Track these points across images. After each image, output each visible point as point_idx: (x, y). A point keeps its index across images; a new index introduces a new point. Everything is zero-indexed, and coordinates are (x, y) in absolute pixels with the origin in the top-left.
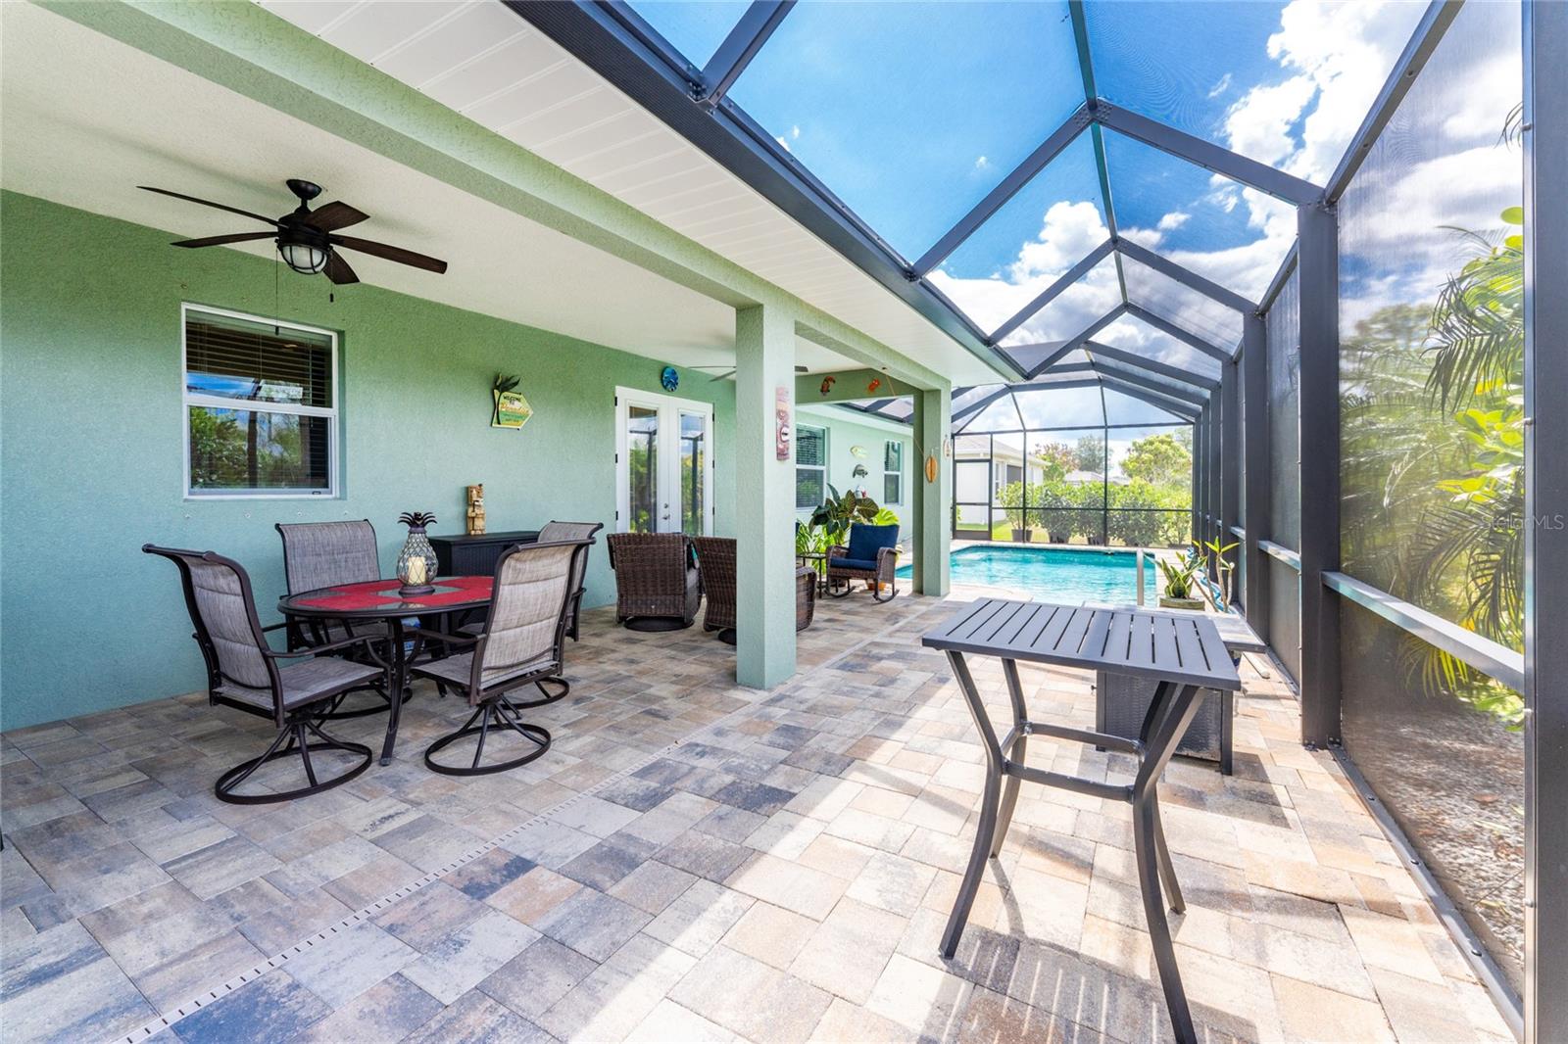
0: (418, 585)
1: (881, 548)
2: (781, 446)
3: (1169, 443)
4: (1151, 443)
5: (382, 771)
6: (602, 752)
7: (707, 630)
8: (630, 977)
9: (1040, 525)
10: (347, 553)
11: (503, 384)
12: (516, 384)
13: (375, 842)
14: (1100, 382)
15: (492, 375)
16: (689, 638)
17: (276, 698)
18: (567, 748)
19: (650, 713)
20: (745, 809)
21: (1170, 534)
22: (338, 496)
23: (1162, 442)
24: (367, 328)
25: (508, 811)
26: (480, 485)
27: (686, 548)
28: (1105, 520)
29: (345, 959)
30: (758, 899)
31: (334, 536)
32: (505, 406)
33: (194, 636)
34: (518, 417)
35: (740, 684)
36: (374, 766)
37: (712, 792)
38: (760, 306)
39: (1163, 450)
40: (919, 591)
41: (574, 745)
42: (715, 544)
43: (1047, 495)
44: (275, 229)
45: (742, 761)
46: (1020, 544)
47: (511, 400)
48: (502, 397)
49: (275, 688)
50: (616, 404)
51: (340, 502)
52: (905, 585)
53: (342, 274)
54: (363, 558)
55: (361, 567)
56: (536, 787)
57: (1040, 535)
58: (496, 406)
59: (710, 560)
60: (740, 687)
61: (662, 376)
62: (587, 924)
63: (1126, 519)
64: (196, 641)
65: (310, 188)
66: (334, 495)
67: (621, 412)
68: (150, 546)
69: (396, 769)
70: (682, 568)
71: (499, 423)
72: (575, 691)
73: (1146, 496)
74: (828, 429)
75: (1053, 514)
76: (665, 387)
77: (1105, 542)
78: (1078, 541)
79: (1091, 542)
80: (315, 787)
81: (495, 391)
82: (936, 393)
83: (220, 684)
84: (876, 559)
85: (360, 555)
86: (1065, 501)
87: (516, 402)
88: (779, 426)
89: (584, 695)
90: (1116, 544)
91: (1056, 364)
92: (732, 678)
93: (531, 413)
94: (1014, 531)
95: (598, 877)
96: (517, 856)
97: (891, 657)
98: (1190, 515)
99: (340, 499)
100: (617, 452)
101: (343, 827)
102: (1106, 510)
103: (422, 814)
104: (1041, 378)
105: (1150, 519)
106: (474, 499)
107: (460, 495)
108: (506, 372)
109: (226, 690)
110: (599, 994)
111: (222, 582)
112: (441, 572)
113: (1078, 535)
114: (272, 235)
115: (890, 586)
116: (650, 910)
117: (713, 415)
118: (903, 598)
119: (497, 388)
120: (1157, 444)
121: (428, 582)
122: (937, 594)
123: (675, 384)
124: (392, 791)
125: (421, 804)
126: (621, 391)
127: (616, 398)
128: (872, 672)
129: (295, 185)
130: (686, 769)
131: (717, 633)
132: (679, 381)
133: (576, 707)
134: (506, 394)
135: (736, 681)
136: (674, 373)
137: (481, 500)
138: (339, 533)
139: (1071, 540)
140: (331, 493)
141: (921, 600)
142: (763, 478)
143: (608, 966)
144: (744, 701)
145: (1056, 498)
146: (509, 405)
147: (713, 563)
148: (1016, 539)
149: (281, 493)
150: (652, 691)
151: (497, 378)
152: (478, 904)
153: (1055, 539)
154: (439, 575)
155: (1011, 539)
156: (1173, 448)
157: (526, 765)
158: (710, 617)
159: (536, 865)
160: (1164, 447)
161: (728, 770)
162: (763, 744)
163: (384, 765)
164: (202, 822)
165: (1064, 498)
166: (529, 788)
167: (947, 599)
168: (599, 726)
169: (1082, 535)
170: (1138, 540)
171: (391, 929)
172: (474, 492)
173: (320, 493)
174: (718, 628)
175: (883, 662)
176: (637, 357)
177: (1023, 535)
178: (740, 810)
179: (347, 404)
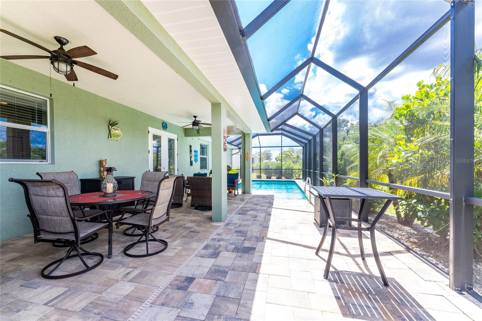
0: (111, 193)
1: (236, 180)
2: (225, 147)
3: (289, 152)
4: (285, 152)
5: (110, 260)
6: (187, 244)
7: (191, 207)
8: (252, 300)
9: (264, 174)
10: (67, 184)
11: (112, 124)
12: (117, 124)
13: (131, 281)
14: (282, 134)
15: (108, 120)
16: (185, 210)
17: (77, 235)
18: (175, 245)
19: (191, 232)
20: (245, 253)
21: (296, 176)
22: (50, 163)
23: (288, 152)
24: (62, 98)
25: (171, 265)
26: (106, 160)
27: (183, 181)
28: (281, 172)
29: (155, 317)
30: (269, 275)
31: (62, 177)
32: (113, 132)
33: (28, 216)
34: (118, 136)
35: (213, 221)
36: (105, 259)
37: (232, 250)
38: (220, 104)
39: (288, 154)
40: (244, 193)
41: (175, 243)
42: (196, 179)
43: (266, 165)
44: (49, 55)
45: (233, 241)
46: (260, 179)
47: (115, 129)
48: (112, 129)
49: (76, 232)
50: (149, 133)
51: (52, 165)
52: (240, 191)
53: (71, 77)
54: (74, 185)
55: (73, 189)
56: (174, 257)
57: (264, 177)
58: (110, 131)
59: (194, 184)
60: (214, 222)
61: (163, 125)
62: (227, 290)
63: (286, 172)
64: (29, 217)
65: (65, 41)
66: (48, 163)
67: (150, 137)
68: (12, 179)
69: (114, 259)
70: (181, 187)
71: (111, 138)
72: (160, 228)
73: (291, 165)
74: (208, 145)
75: (268, 171)
76: (164, 128)
77: (281, 178)
78: (274, 178)
79: (277, 178)
80: (88, 269)
81: (110, 126)
82: (249, 134)
83: (40, 234)
84: (234, 183)
85: (72, 184)
86: (271, 167)
87: (117, 130)
88: (224, 141)
89: (165, 229)
90: (284, 179)
91: (279, 128)
92: (210, 219)
93: (122, 135)
94: (257, 176)
95: (219, 278)
96: (186, 277)
97: (250, 210)
98: (302, 170)
99: (51, 164)
100: (149, 150)
101: (113, 279)
102: (281, 169)
103: (140, 271)
104: (275, 132)
105: (292, 172)
106: (104, 165)
107: (98, 164)
108: (114, 120)
109: (43, 236)
110: (247, 306)
111: (52, 192)
112: (119, 189)
113: (274, 176)
114: (47, 57)
115: (237, 191)
116: (242, 283)
117: (177, 139)
118: (240, 195)
119: (111, 125)
120: (287, 152)
121: (114, 192)
122: (249, 193)
123: (166, 128)
124: (121, 265)
125: (137, 268)
126: (150, 129)
127: (149, 131)
128: (249, 215)
129: (58, 40)
130: (218, 246)
131: (194, 207)
132: (168, 127)
133: (165, 232)
134: (113, 127)
135: (212, 220)
136: (166, 124)
137: (106, 165)
138: (64, 176)
139: (272, 178)
140: (47, 162)
141: (246, 195)
142: (221, 157)
143: (243, 299)
144: (219, 226)
145: (268, 166)
146: (115, 132)
147: (195, 185)
148: (257, 178)
149: (29, 162)
150: (186, 225)
151: (110, 121)
152: (186, 292)
153: (268, 178)
154: (118, 190)
155: (256, 178)
156: (291, 153)
157: (164, 251)
158: (193, 202)
159: (195, 278)
160: (288, 153)
161: (231, 244)
162: (234, 236)
163: (110, 258)
164: (47, 287)
165: (270, 166)
166: (172, 258)
167: (252, 194)
168: (178, 237)
169: (275, 177)
170: (289, 178)
171: (163, 305)
172: (104, 162)
173: (43, 162)
174: (194, 206)
175: (249, 212)
176: (155, 118)
177: (260, 177)
178: (244, 254)
179: (55, 127)
